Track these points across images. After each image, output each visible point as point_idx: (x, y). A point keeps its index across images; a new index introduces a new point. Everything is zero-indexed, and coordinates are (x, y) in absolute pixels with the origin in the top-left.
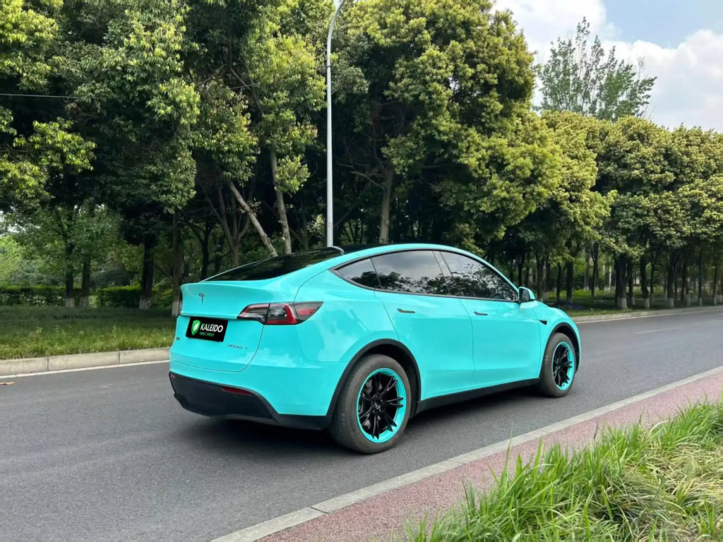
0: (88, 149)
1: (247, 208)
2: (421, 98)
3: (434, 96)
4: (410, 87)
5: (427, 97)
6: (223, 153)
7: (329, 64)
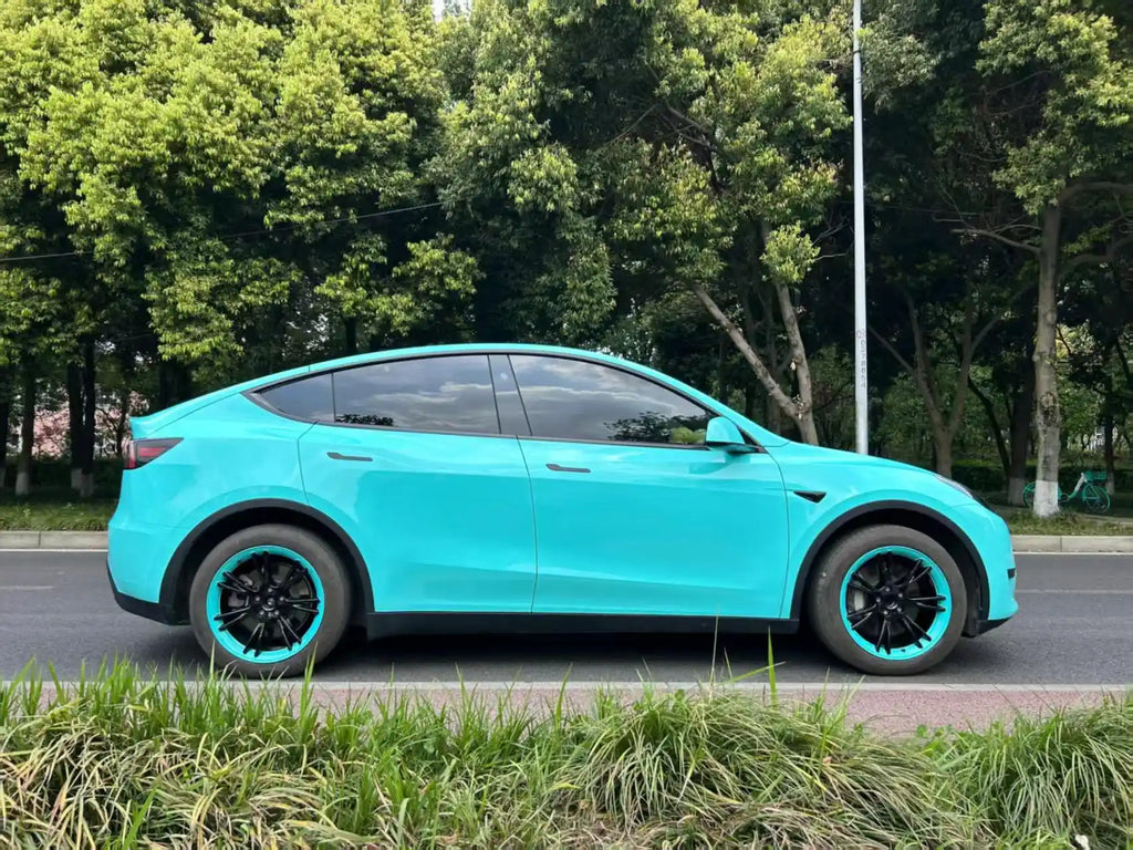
0: (468, 269)
1: (725, 322)
2: (1039, 54)
3: (1063, 43)
4: (1015, 39)
5: (1051, 49)
6: (657, 241)
7: (856, 48)
